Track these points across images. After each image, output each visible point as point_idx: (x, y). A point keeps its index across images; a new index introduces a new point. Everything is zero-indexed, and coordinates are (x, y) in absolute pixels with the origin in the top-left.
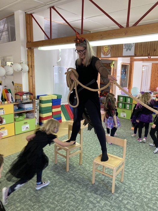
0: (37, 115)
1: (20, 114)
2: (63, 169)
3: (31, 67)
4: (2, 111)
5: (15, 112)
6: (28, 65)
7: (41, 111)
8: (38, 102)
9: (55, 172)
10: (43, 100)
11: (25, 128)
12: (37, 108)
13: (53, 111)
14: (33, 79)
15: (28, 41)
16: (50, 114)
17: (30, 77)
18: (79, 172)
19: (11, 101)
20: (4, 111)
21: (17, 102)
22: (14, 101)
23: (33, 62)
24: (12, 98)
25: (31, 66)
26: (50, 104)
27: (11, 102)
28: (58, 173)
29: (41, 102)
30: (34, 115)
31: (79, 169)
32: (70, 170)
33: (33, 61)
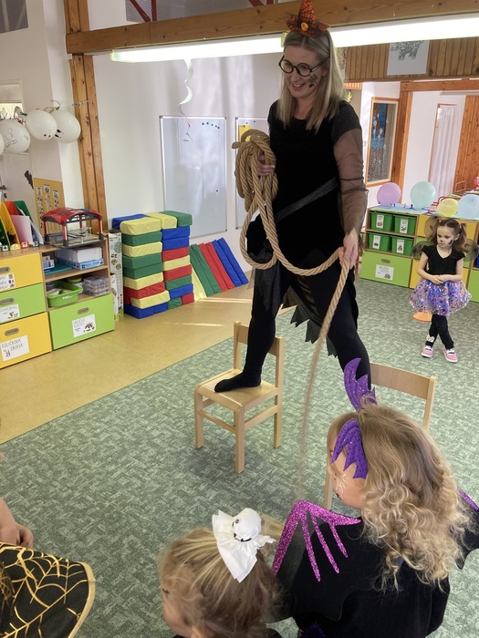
0: (116, 282)
1: (64, 285)
2: (224, 464)
3: (89, 123)
4: (6, 276)
5: (46, 276)
6: (78, 116)
7: (128, 270)
8: (117, 241)
9: (201, 475)
10: (133, 233)
11: (83, 328)
12: (114, 261)
13: (166, 269)
14: (97, 164)
15: (71, 30)
16: (158, 278)
17: (86, 156)
18: (276, 474)
19: (32, 243)
20: (11, 276)
21: (51, 243)
22: (42, 242)
23: (94, 104)
24: (33, 232)
25: (89, 118)
26: (157, 247)
27: (30, 246)
28: (212, 478)
29: (127, 240)
30: (108, 285)
31: (274, 464)
32: (248, 466)
33: (91, 104)
